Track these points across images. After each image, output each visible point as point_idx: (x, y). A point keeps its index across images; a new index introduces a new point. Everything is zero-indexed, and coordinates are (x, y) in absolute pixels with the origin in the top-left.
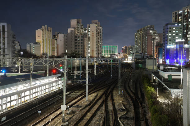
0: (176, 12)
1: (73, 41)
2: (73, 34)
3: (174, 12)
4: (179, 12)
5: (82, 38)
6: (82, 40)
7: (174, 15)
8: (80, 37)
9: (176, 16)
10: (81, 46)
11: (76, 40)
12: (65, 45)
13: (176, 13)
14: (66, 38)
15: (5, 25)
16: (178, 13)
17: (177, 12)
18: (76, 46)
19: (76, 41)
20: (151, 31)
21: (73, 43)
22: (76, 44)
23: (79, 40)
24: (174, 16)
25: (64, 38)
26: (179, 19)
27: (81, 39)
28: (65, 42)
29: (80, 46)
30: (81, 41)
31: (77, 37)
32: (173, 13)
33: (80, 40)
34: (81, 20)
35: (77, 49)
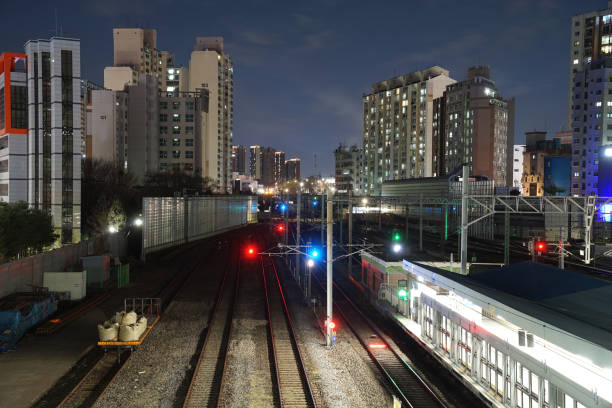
0: (589, 16)
1: (154, 121)
2: (155, 92)
3: (581, 19)
4: (601, 18)
5: (190, 112)
6: (189, 118)
7: (582, 29)
8: (183, 108)
9: (590, 33)
10: (187, 145)
11: (163, 118)
12: (121, 138)
13: (589, 22)
14: (124, 108)
15: (74, 47)
16: (598, 20)
17: (594, 19)
18: (162, 142)
19: (163, 124)
20: (487, 91)
21: (154, 130)
22: (164, 135)
23: (177, 120)
24: (578, 34)
25: (119, 110)
26: (600, 45)
27: (187, 116)
28: (120, 127)
29: (183, 143)
30: (184, 123)
31: (170, 106)
32: (574, 19)
33: (183, 118)
34: (155, 31)
35: (170, 155)
